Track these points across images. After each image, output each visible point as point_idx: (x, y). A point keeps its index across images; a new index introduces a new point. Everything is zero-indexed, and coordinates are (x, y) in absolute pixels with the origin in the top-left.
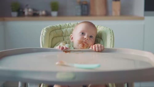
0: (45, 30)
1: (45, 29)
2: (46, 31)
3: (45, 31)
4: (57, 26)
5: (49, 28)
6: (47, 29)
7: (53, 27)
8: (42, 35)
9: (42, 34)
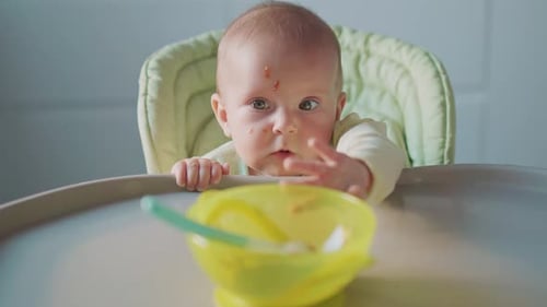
0: (153, 69)
1: (152, 63)
2: (161, 75)
3: (154, 77)
4: (199, 44)
5: (170, 57)
6: (163, 65)
7: (185, 48)
8: (146, 94)
9: (141, 91)
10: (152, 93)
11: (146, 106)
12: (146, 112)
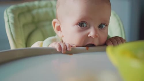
10: (11, 21)
11: (9, 26)
12: (10, 28)
